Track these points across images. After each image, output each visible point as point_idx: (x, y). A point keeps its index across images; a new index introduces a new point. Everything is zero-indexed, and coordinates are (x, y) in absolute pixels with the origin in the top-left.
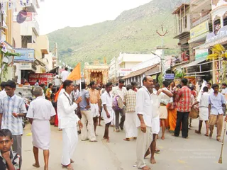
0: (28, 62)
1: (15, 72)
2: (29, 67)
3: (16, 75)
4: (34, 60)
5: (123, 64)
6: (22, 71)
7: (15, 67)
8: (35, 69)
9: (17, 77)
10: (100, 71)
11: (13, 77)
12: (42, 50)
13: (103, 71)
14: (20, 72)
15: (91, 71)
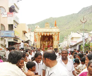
0: (11, 37)
1: (5, 42)
2: (12, 40)
3: (5, 44)
4: (14, 36)
5: (72, 38)
7: (5, 40)
8: (17, 41)
9: (6, 45)
10: (51, 34)
11: (4, 45)
12: (23, 31)
13: (53, 34)
14: (8, 42)
15: (41, 34)
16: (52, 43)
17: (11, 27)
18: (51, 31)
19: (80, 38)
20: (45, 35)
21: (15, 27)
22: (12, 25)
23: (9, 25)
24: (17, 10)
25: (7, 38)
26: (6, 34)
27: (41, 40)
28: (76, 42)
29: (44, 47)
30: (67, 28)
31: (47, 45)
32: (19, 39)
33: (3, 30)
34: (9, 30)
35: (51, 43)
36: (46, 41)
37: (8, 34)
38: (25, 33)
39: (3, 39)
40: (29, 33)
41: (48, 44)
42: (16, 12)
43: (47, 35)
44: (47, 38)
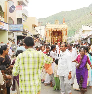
0: (20, 31)
1: (13, 37)
2: (21, 34)
4: (23, 30)
5: (83, 31)
6: (17, 36)
7: (13, 34)
8: (26, 35)
9: (14, 39)
10: (60, 30)
11: (12, 39)
12: (33, 25)
13: (62, 30)
14: (16, 37)
15: (51, 30)
16: (62, 37)
17: (20, 20)
18: (60, 27)
19: (91, 31)
20: (55, 30)
21: (24, 21)
22: (21, 19)
23: (18, 19)
24: (27, 3)
25: (15, 32)
26: (14, 28)
27: (51, 35)
28: (87, 35)
29: (54, 41)
30: (78, 22)
31: (56, 39)
32: (28, 33)
33: (12, 23)
34: (18, 23)
35: (60, 38)
36: (56, 36)
37: (17, 28)
38: (34, 26)
39: (11, 33)
40: (39, 27)
41: (58, 39)
42: (26, 6)
43: (56, 31)
44: (57, 34)
